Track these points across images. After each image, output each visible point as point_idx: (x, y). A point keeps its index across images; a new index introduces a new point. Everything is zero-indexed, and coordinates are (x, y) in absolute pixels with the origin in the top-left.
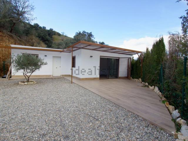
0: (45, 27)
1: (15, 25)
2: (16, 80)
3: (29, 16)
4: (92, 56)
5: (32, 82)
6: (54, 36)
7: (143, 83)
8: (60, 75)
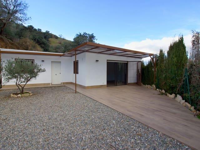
0: (41, 30)
1: (6, 25)
2: (7, 91)
3: (22, 15)
4: (98, 61)
5: (28, 94)
6: (50, 39)
7: (158, 89)
8: (60, 83)
